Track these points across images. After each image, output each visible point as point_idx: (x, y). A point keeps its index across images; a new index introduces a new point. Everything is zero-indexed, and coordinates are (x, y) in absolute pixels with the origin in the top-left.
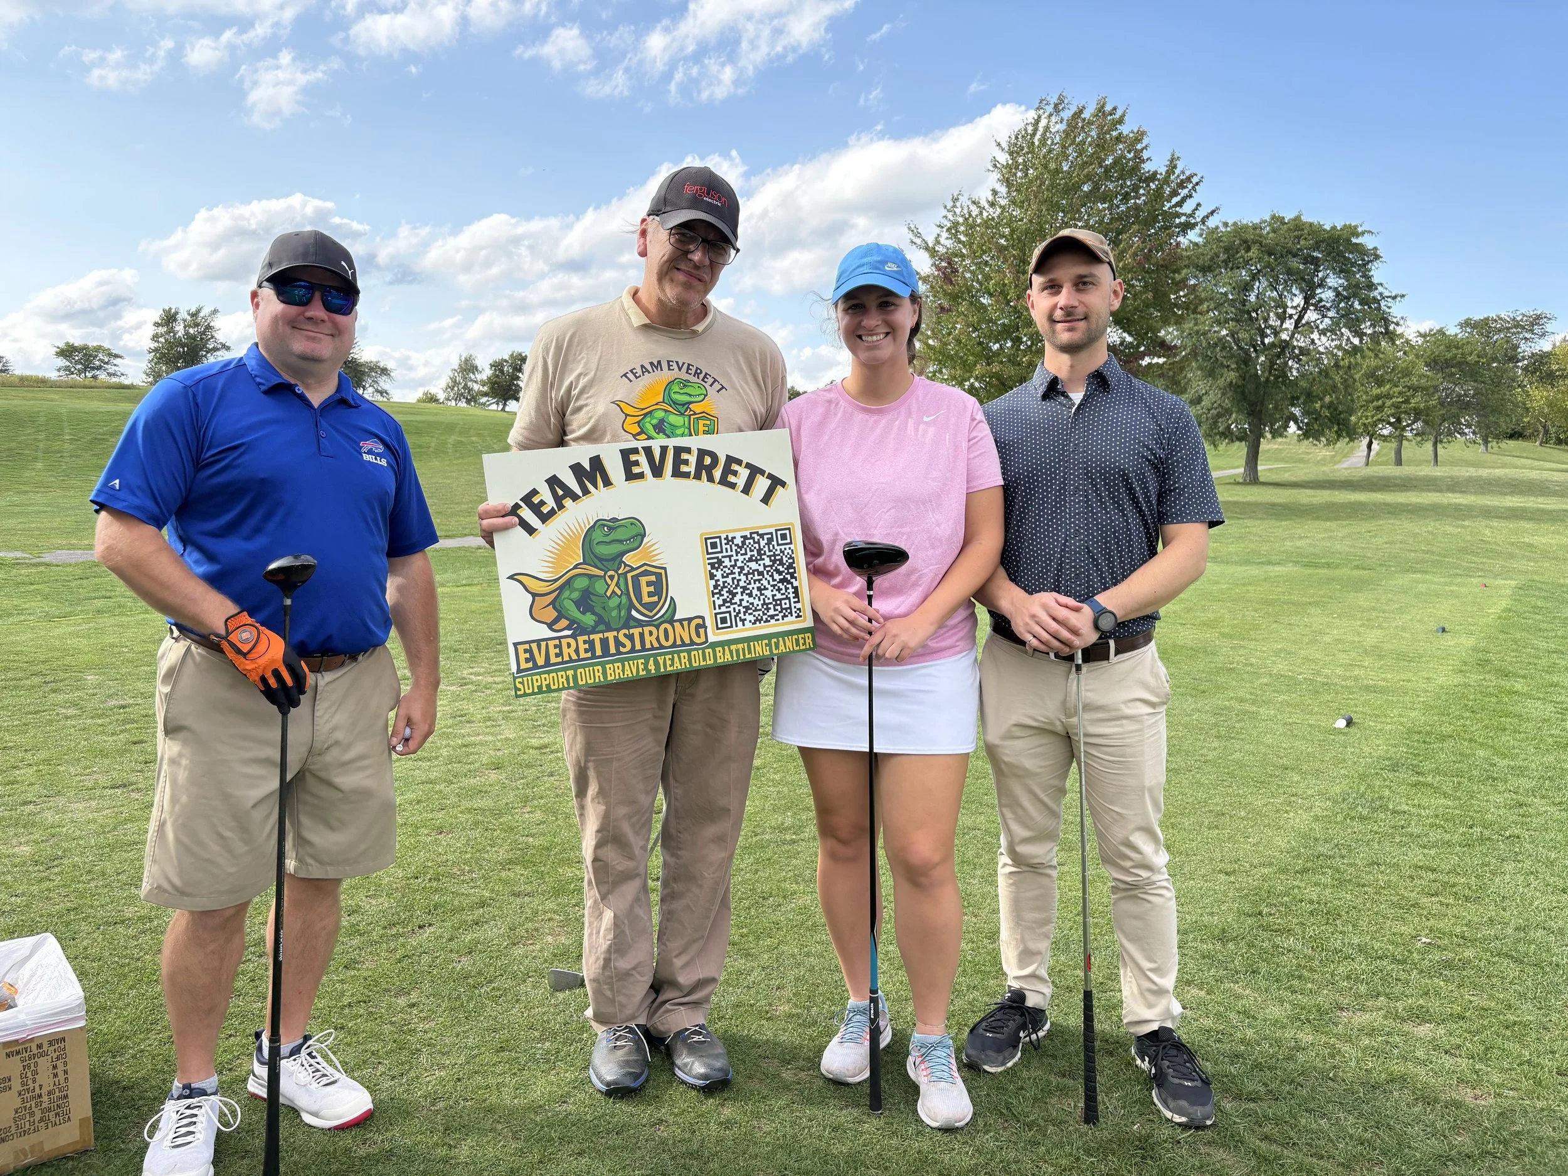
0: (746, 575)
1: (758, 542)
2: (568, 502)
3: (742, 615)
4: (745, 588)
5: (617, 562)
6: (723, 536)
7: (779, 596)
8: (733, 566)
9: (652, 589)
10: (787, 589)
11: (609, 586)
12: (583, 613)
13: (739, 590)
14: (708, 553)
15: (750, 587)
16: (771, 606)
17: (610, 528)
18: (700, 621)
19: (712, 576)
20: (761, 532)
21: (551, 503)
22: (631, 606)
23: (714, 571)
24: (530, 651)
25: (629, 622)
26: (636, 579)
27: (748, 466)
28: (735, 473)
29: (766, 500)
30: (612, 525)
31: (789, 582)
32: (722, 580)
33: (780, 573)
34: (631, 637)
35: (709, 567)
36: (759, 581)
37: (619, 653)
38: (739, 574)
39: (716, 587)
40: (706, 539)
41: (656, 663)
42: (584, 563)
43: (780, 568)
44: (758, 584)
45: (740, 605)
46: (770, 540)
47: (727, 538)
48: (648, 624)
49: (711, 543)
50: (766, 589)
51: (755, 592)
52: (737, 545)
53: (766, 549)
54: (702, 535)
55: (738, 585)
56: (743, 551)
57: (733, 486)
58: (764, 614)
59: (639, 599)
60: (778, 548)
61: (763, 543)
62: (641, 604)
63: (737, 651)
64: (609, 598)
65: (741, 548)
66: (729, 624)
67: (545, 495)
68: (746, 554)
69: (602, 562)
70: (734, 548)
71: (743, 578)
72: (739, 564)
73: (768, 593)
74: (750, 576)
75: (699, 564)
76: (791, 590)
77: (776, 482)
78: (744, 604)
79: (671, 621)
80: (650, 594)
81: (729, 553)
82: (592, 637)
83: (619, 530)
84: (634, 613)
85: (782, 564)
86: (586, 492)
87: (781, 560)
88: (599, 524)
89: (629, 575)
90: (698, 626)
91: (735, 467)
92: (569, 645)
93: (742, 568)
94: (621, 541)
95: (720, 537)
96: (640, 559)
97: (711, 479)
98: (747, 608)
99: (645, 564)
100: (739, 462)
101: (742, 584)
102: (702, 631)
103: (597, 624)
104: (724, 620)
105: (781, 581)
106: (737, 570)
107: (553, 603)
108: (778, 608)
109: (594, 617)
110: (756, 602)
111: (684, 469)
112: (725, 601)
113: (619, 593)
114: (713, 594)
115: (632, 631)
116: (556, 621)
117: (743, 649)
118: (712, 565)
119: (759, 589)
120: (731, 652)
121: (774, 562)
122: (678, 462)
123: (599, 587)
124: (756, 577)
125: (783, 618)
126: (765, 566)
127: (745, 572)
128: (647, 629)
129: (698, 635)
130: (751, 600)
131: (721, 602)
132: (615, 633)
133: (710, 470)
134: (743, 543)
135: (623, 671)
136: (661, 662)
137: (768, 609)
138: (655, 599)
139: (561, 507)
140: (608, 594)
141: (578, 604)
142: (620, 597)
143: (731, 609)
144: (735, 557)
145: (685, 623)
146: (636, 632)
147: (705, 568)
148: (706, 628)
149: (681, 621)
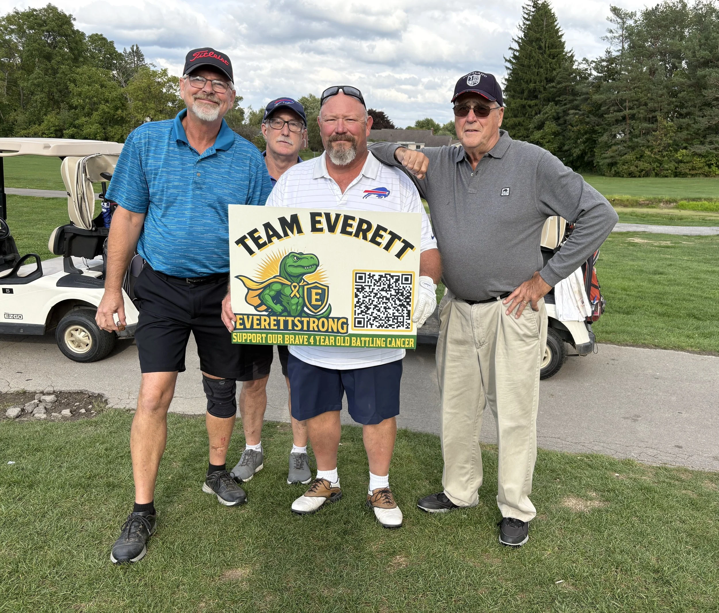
0: (378, 298)
1: (389, 280)
2: (274, 239)
3: (371, 321)
4: (376, 306)
5: (299, 279)
6: (367, 273)
7: (397, 314)
8: (371, 292)
9: (318, 297)
10: (403, 310)
11: (293, 291)
12: (276, 304)
13: (372, 307)
14: (356, 282)
15: (379, 306)
16: (391, 319)
17: (298, 258)
18: (345, 320)
19: (356, 296)
20: (392, 274)
21: (264, 238)
22: (304, 305)
23: (358, 293)
24: (243, 319)
25: (302, 314)
26: (309, 290)
27: (391, 233)
28: (381, 236)
29: (399, 255)
30: (299, 256)
31: (405, 307)
32: (362, 299)
33: (400, 300)
34: (302, 322)
35: (355, 290)
36: (386, 303)
37: (293, 329)
38: (374, 297)
39: (358, 302)
40: (356, 273)
41: (315, 339)
42: (280, 276)
43: (401, 298)
44: (385, 305)
45: (371, 315)
46: (397, 280)
47: (369, 275)
48: (313, 317)
49: (359, 277)
50: (389, 308)
51: (382, 309)
52: (375, 280)
53: (394, 285)
54: (354, 271)
55: (372, 303)
56: (379, 284)
57: (379, 244)
58: (386, 323)
59: (310, 303)
60: (402, 286)
61: (392, 281)
62: (311, 305)
63: (365, 341)
64: (292, 298)
65: (377, 282)
66: (362, 325)
67: (262, 233)
68: (380, 286)
69: (290, 277)
70: (373, 281)
71: (376, 300)
72: (375, 291)
73: (391, 311)
74: (380, 300)
75: (350, 288)
76: (405, 312)
77: (407, 245)
78: (374, 315)
79: (327, 318)
80: (317, 300)
81: (370, 284)
82: (279, 318)
83: (303, 260)
84: (305, 309)
85: (402, 295)
86: (286, 235)
87: (402, 293)
88: (292, 255)
89: (306, 287)
90: (343, 323)
91: (382, 232)
92: (265, 320)
93: (376, 294)
94: (303, 267)
95: (365, 274)
96: (313, 279)
97: (365, 238)
98: (375, 318)
99: (316, 282)
100: (385, 230)
101: (374, 303)
102: (345, 326)
103: (283, 311)
104: (359, 323)
105: (400, 305)
106: (372, 295)
107: (259, 295)
108: (396, 321)
109: (281, 307)
110: (382, 315)
111: (349, 229)
112: (362, 311)
113: (298, 296)
114: (356, 306)
115: (303, 319)
116: (259, 305)
117: (369, 341)
118: (358, 290)
119: (385, 308)
120: (361, 341)
121: (398, 293)
122: (346, 224)
123: (287, 291)
124: (385, 301)
125: (397, 327)
126: (391, 295)
127: (378, 296)
128: (312, 320)
129: (343, 328)
130: (379, 313)
131: (359, 311)
132: (293, 318)
133: (365, 232)
134: (380, 279)
135: (295, 340)
136: (318, 339)
137: (389, 320)
138: (320, 303)
139: (270, 241)
140: (292, 296)
141: (273, 298)
142: (298, 298)
143: (365, 317)
144: (373, 287)
145: (336, 320)
146: (305, 320)
147: (353, 290)
148: (348, 325)
149: (333, 318)
